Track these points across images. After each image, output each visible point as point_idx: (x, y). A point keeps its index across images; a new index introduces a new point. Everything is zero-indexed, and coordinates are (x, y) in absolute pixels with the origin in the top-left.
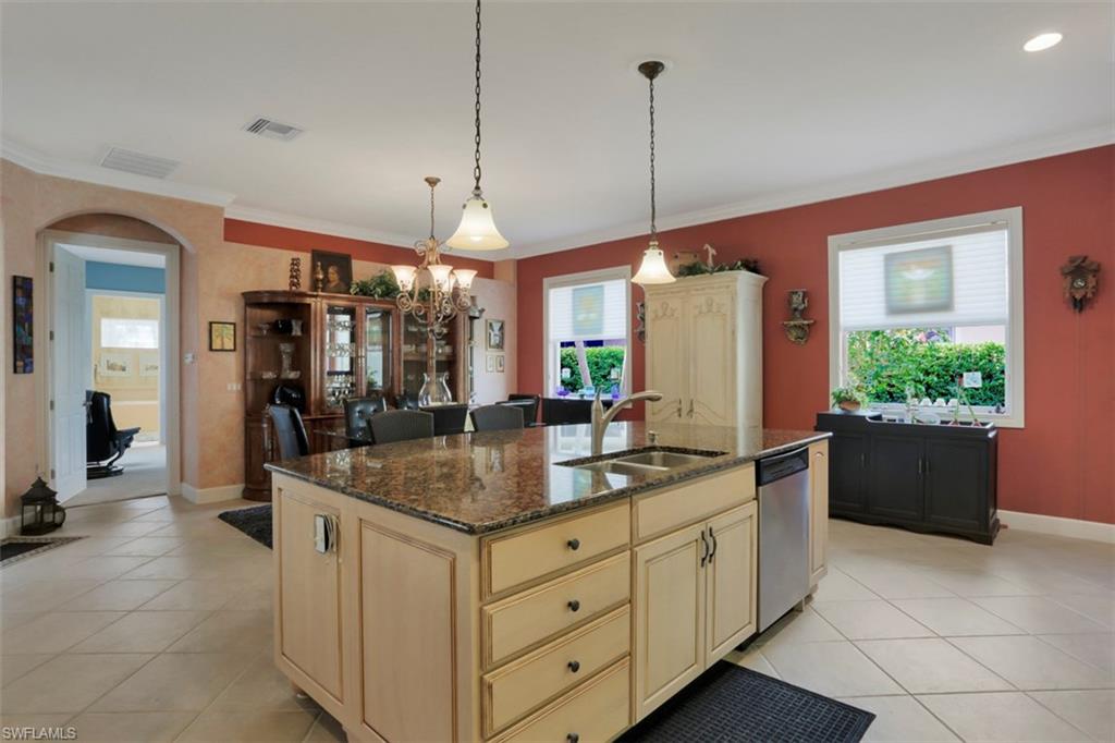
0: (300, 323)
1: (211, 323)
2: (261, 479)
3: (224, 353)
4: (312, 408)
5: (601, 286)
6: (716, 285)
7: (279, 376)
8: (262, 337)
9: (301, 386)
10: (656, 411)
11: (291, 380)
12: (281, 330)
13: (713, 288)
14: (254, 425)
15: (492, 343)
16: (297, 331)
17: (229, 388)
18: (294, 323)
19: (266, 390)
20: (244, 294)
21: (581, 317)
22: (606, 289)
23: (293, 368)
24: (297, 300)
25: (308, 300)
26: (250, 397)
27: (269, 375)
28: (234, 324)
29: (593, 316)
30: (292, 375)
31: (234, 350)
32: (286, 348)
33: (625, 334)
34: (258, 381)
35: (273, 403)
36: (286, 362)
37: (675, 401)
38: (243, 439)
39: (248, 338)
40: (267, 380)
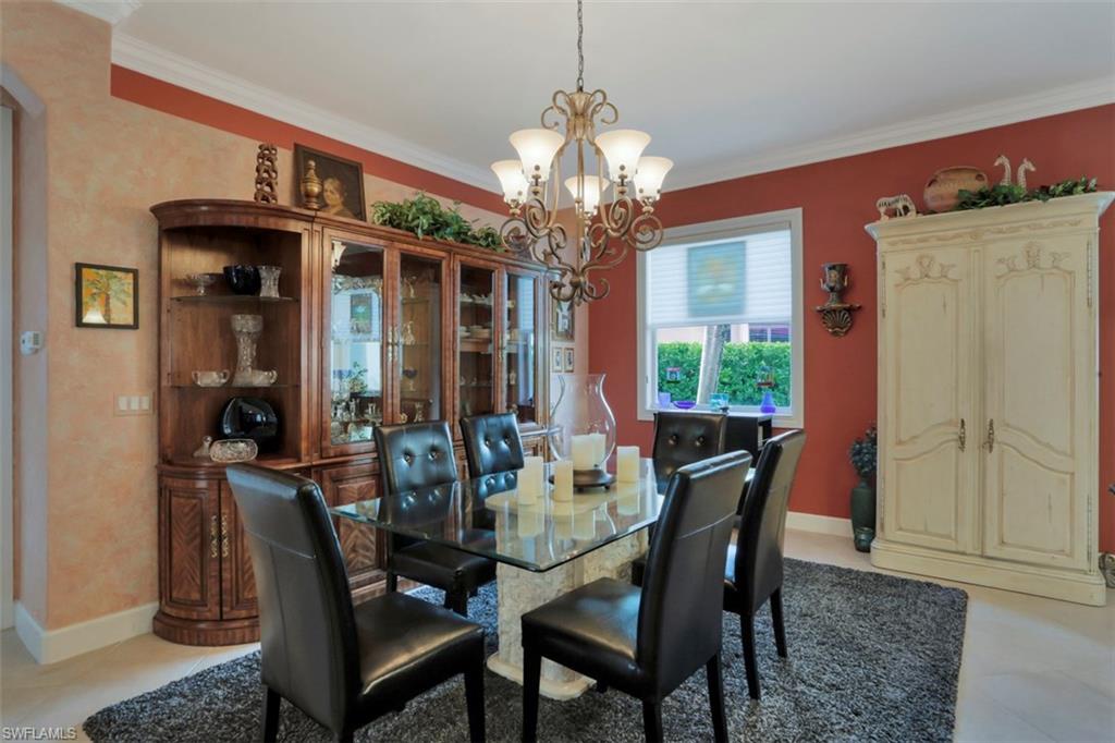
0: (277, 273)
1: (79, 267)
2: (196, 596)
3: (111, 333)
4: (304, 445)
5: (743, 243)
6: (1045, 222)
7: (230, 381)
8: (195, 301)
9: (279, 402)
10: (904, 437)
11: (256, 389)
12: (236, 287)
13: (1041, 227)
14: (178, 483)
15: (560, 329)
16: (269, 290)
17: (123, 405)
18: (263, 273)
19: (201, 410)
20: (155, 210)
21: (704, 289)
22: (749, 245)
23: (262, 363)
24: (273, 223)
25: (294, 226)
26: (169, 425)
27: (212, 379)
28: (135, 273)
29: (726, 287)
30: (262, 379)
31: (135, 326)
32: (246, 324)
33: (789, 313)
34: (187, 392)
35: (219, 436)
36: (246, 352)
37: (950, 423)
38: (154, 510)
39: (165, 301)
40: (206, 389)
